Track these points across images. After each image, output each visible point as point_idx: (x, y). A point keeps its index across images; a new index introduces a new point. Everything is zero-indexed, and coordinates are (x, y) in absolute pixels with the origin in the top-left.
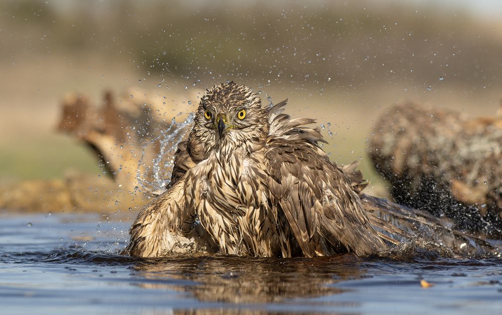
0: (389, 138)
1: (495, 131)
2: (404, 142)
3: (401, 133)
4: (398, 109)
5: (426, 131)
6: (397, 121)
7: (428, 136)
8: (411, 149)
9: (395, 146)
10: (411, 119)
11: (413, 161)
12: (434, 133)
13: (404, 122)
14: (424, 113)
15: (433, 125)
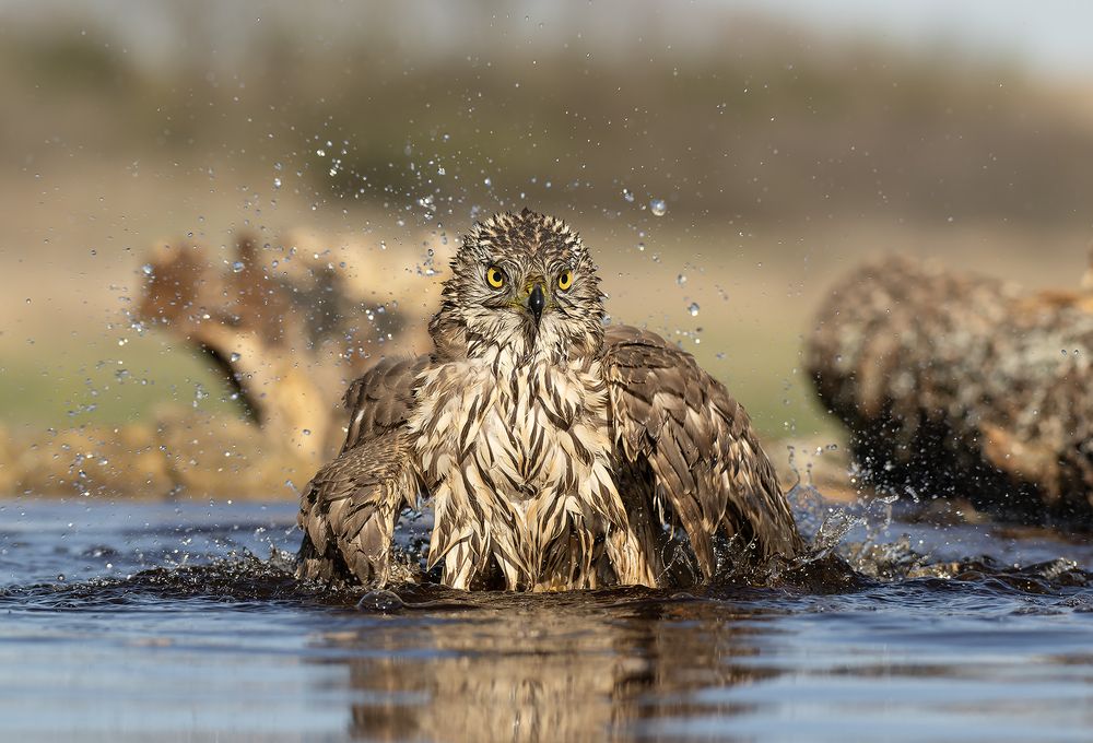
0: (849, 336)
1: (1077, 318)
2: (883, 344)
3: (876, 324)
4: (869, 273)
5: (930, 318)
6: (867, 300)
7: (935, 330)
8: (898, 360)
9: (863, 353)
10: (898, 295)
11: (903, 384)
12: (947, 324)
13: (882, 302)
14: (925, 283)
15: (944, 307)
